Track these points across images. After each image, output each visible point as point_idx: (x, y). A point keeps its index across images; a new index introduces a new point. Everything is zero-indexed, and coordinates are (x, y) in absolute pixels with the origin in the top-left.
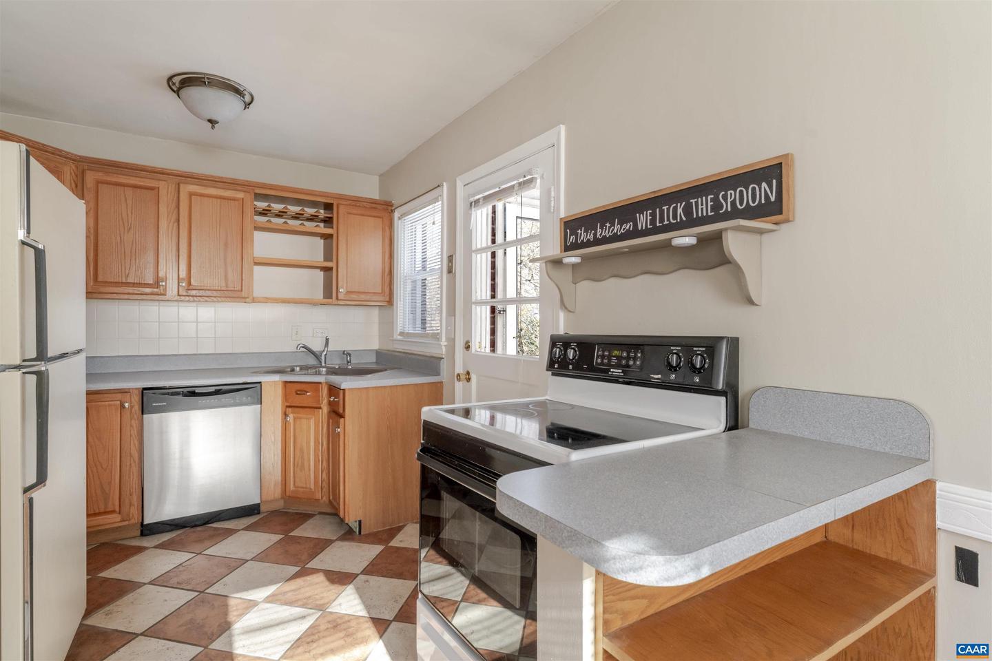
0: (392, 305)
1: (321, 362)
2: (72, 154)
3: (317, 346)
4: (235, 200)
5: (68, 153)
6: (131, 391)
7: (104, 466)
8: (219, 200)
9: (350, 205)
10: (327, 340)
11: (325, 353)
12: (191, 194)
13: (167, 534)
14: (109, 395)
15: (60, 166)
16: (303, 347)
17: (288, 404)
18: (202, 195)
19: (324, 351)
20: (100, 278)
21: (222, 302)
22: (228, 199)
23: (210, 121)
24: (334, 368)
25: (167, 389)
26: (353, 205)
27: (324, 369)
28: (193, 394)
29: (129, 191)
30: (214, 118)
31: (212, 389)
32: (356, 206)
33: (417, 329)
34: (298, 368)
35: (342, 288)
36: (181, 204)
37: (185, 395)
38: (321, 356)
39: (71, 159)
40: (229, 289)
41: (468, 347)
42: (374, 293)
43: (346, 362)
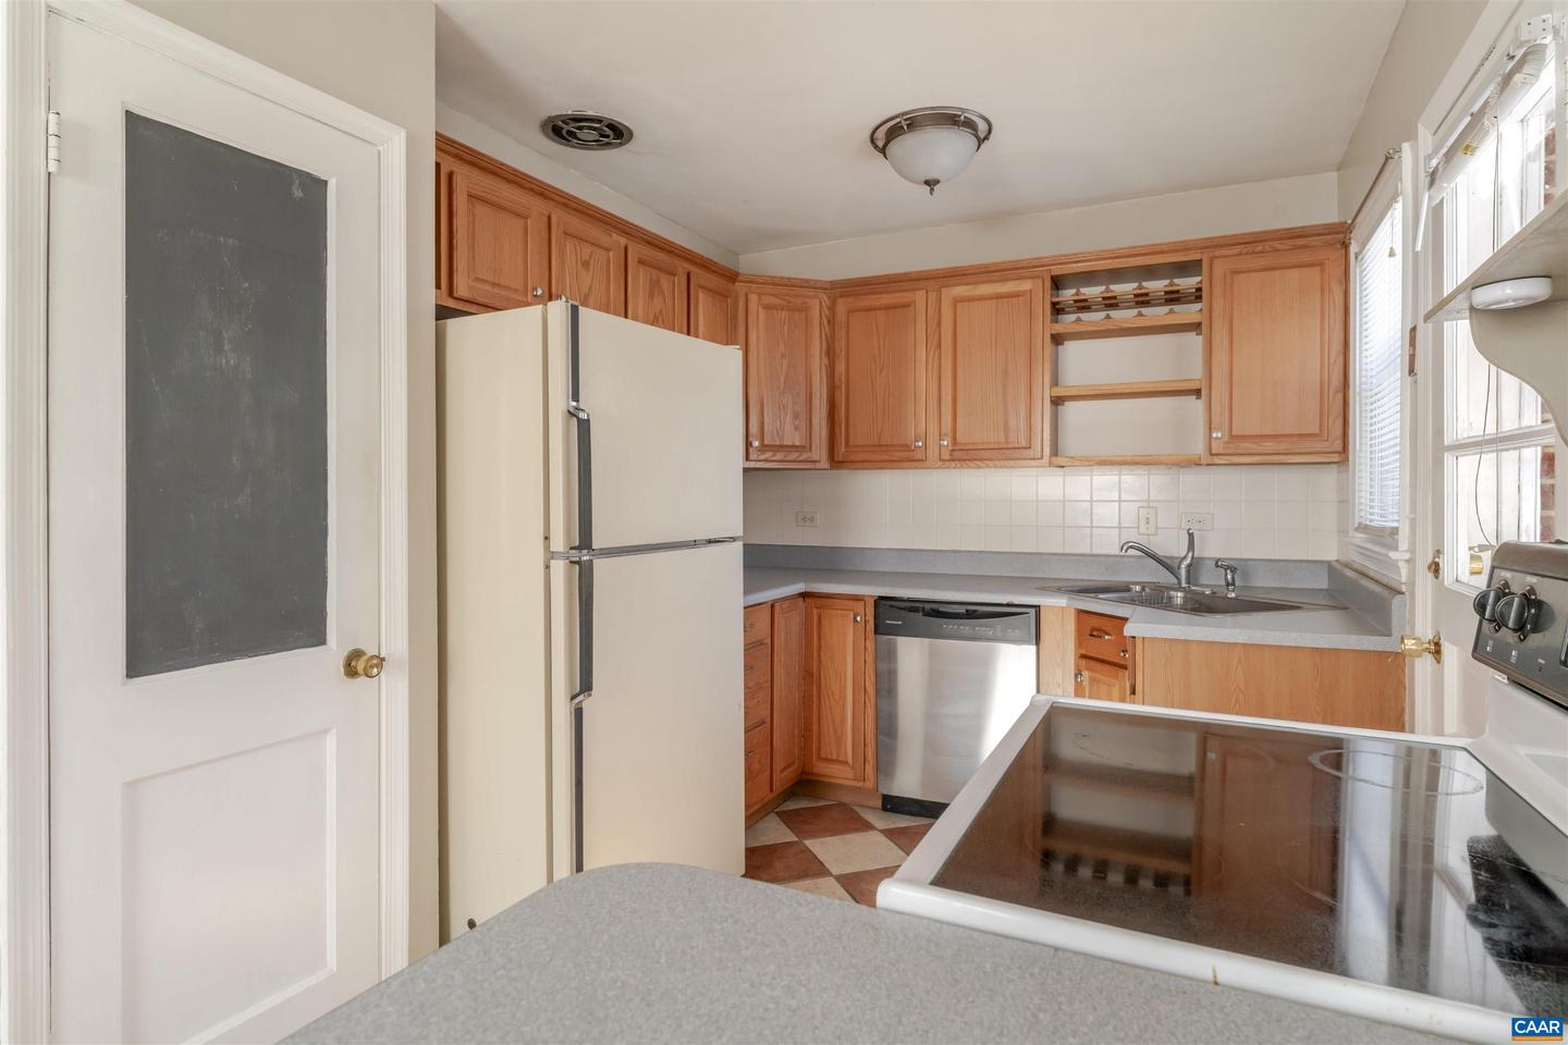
0: (1346, 460)
1: (1179, 580)
2: (821, 281)
3: (1174, 547)
4: (1018, 296)
5: (816, 281)
6: (866, 599)
7: (837, 697)
8: (994, 301)
9: (1240, 254)
10: (1191, 536)
11: (1188, 561)
12: (957, 301)
13: (913, 818)
14: (846, 602)
15: (806, 300)
16: (1131, 547)
17: (1084, 652)
18: (971, 299)
19: (1185, 558)
20: (851, 443)
21: (1002, 467)
22: (1008, 297)
23: (927, 183)
24: (1203, 594)
25: (904, 601)
26: (1247, 254)
27: (1179, 594)
28: (937, 614)
29: (881, 315)
30: (931, 176)
31: (962, 610)
32: (1253, 253)
33: (1391, 517)
34: (1138, 588)
35: (1220, 429)
36: (943, 320)
37: (927, 614)
38: (1179, 568)
39: (821, 288)
40: (1011, 446)
41: (1435, 568)
42: (1300, 436)
43: (1223, 583)
